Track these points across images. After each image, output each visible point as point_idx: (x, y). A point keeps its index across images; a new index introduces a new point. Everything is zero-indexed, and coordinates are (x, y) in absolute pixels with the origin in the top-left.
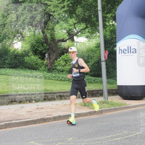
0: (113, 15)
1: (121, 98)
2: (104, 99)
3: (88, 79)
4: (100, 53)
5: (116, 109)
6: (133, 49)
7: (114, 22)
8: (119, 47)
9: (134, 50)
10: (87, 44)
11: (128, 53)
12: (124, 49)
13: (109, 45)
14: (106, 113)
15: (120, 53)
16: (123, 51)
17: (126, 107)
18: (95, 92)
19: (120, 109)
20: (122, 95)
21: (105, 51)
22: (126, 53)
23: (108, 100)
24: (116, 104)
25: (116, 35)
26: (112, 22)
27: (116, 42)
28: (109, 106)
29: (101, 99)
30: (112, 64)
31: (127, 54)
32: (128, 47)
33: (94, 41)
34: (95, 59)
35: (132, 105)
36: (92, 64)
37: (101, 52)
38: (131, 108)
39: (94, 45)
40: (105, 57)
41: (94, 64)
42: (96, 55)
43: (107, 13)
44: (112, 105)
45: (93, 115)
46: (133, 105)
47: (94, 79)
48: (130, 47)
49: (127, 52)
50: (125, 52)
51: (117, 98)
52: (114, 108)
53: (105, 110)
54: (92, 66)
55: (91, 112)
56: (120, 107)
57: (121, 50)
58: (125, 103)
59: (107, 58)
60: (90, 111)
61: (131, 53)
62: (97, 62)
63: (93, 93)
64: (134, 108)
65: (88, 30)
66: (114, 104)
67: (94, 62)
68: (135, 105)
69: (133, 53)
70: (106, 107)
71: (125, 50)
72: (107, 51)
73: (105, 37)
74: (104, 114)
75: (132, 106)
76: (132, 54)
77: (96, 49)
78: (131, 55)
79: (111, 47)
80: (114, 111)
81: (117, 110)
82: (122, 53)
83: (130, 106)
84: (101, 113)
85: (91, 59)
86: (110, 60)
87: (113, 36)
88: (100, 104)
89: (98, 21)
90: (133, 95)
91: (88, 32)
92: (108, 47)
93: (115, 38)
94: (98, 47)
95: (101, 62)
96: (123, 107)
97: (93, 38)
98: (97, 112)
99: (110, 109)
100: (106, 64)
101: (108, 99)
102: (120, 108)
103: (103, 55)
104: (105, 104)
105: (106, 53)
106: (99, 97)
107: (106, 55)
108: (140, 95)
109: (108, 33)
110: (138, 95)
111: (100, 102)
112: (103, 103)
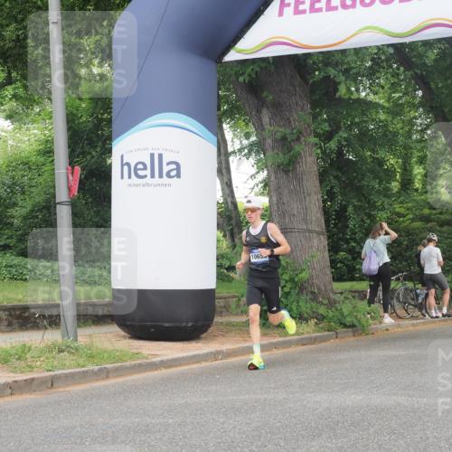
1: (123, 333)
2: (63, 337)
3: (11, 266)
4: (54, 174)
5: (104, 374)
6: (168, 164)
8: (122, 156)
9: (174, 166)
10: (10, 142)
11: (153, 176)
12: (139, 163)
13: (87, 149)
14: (68, 385)
15: (122, 178)
16: (135, 171)
17: (140, 365)
19: (119, 371)
20: (128, 323)
21: (70, 168)
22: (145, 176)
23: (76, 339)
24: (106, 355)
25: (110, 113)
27: (110, 138)
28: (81, 361)
29: (53, 336)
30: (97, 213)
31: (148, 179)
32: (152, 155)
33: (35, 131)
34: (38, 197)
35: (159, 359)
36: (24, 211)
37: (56, 171)
38: (156, 369)
39: (36, 147)
40: (70, 189)
41: (32, 211)
42: (41, 180)
44: (91, 357)
45: (22, 394)
46: (165, 358)
48: (160, 156)
49: (148, 172)
50: (140, 173)
51: (110, 333)
52: (96, 368)
53: (67, 376)
54: (25, 218)
55: (16, 382)
56: (119, 364)
57: (128, 164)
58: (135, 351)
59: (76, 194)
60: (10, 380)
61: (161, 176)
62: (44, 207)
63: (26, 314)
64: (165, 367)
65: (15, 89)
66: (99, 354)
67: (34, 206)
68: (170, 357)
69: (169, 175)
70: (69, 365)
71: (140, 166)
72: (78, 169)
73: (71, 119)
74: (61, 389)
75: (162, 361)
76: (165, 179)
77: (42, 159)
78: (161, 185)
79: (94, 153)
80: (97, 380)
81: (107, 377)
82: (130, 177)
83: (154, 360)
84: (50, 385)
85: (23, 193)
86: (90, 200)
87: (102, 114)
88: (48, 354)
90: (167, 325)
91: (14, 96)
92: (83, 154)
93: (110, 121)
94: (49, 152)
95: (55, 207)
96: (128, 364)
97: (34, 122)
98: (35, 382)
99: (83, 372)
101: (79, 338)
102: (117, 369)
103: (64, 181)
104: (66, 353)
105: (73, 173)
106: (46, 328)
107: (72, 183)
108: (190, 324)
109: (84, 105)
110: (184, 324)
111: (50, 349)
112: (61, 351)
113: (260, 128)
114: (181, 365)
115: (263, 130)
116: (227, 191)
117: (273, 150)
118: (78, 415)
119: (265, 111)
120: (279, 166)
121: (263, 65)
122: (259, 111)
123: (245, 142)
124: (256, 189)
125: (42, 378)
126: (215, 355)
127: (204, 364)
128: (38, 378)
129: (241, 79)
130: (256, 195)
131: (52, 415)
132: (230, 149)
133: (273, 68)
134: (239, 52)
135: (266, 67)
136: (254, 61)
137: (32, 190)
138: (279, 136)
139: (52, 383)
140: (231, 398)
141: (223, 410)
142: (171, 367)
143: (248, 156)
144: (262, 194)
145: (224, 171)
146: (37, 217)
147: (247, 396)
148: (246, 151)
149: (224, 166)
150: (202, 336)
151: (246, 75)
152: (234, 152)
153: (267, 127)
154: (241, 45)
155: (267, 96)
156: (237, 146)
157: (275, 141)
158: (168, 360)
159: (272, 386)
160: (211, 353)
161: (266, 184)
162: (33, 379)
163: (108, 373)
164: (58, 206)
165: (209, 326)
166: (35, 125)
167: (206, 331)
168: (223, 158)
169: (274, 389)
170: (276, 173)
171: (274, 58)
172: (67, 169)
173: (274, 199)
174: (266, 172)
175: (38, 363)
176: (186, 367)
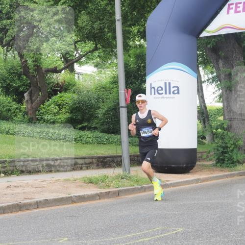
0: (142, 30)
2: (123, 171)
3: (98, 137)
4: (118, 93)
6: (173, 87)
7: (142, 40)
8: (151, 84)
9: (176, 89)
10: (97, 78)
11: (166, 93)
12: (159, 87)
13: (133, 80)
14: (126, 195)
15: (151, 94)
16: (157, 91)
18: (108, 159)
19: (151, 188)
20: (155, 165)
22: (162, 93)
23: (129, 173)
24: (144, 180)
25: (145, 63)
26: (140, 40)
27: (145, 75)
28: (132, 183)
29: (118, 171)
31: (164, 95)
32: (165, 83)
33: (109, 72)
34: (110, 104)
35: (170, 182)
36: (104, 111)
37: (120, 92)
38: (169, 187)
39: (109, 80)
40: (126, 100)
41: (107, 111)
42: (111, 96)
43: (130, 26)
44: (137, 181)
45: (104, 199)
46: (172, 182)
47: (106, 137)
48: (169, 84)
49: (163, 91)
50: (160, 92)
52: (139, 187)
53: (125, 190)
54: (104, 114)
55: (101, 193)
56: (150, 185)
57: (154, 88)
59: (129, 102)
60: (99, 192)
61: (170, 93)
62: (113, 109)
63: (106, 160)
64: (173, 187)
65: (99, 53)
66: (141, 180)
67: (108, 108)
68: (175, 182)
69: (173, 93)
70: (126, 185)
71: (160, 89)
72: (130, 90)
73: (126, 66)
74: (123, 197)
75: (171, 184)
76: (172, 95)
77: (112, 86)
78: (170, 98)
79: (137, 83)
80: (140, 192)
81: (145, 191)
82: (155, 94)
83: (167, 183)
85: (103, 102)
87: (141, 64)
88: (116, 180)
89: (115, 38)
90: (173, 166)
91: (99, 56)
92: (132, 83)
93: (144, 67)
94: (115, 82)
95: (119, 108)
98: (111, 193)
99: (133, 188)
100: (128, 112)
101: (131, 172)
103: (123, 96)
104: (125, 179)
105: (127, 92)
106: (115, 167)
107: (127, 97)
108: (184, 166)
109: (132, 60)
110: (182, 165)
111: (117, 177)
112: (122, 178)
113: (218, 69)
114: (180, 185)
115: (220, 70)
116: (201, 100)
117: (225, 80)
118: (131, 209)
119: (220, 61)
120: (227, 88)
121: (219, 38)
122: (217, 61)
123: (210, 76)
124: (216, 99)
125: (114, 191)
126: (197, 181)
127: (192, 185)
128: (112, 192)
129: (209, 46)
130: (216, 102)
131: (119, 209)
132: (203, 80)
133: (224, 40)
134: (208, 32)
135: (221, 39)
136: (215, 37)
137: (107, 100)
138: (227, 73)
139: (118, 194)
140: (206, 202)
141: (202, 208)
142: (175, 186)
143: (211, 83)
144: (219, 102)
145: (200, 90)
146: (110, 114)
147: (213, 201)
148: (211, 81)
149: (200, 88)
150: (191, 171)
151: (211, 44)
152: (204, 81)
153: (221, 68)
154: (209, 28)
155: (221, 54)
156: (206, 78)
157: (225, 75)
158: (174, 183)
159: (226, 196)
160: (195, 180)
161: (221, 96)
162: (109, 192)
163: (145, 189)
164: (120, 108)
165: (194, 167)
166: (108, 69)
167: (192, 169)
168: (199, 84)
169: (227, 197)
170: (226, 91)
171: (224, 35)
172: (125, 90)
173: (225, 104)
174: (221, 91)
175: (112, 184)
176: (183, 186)
